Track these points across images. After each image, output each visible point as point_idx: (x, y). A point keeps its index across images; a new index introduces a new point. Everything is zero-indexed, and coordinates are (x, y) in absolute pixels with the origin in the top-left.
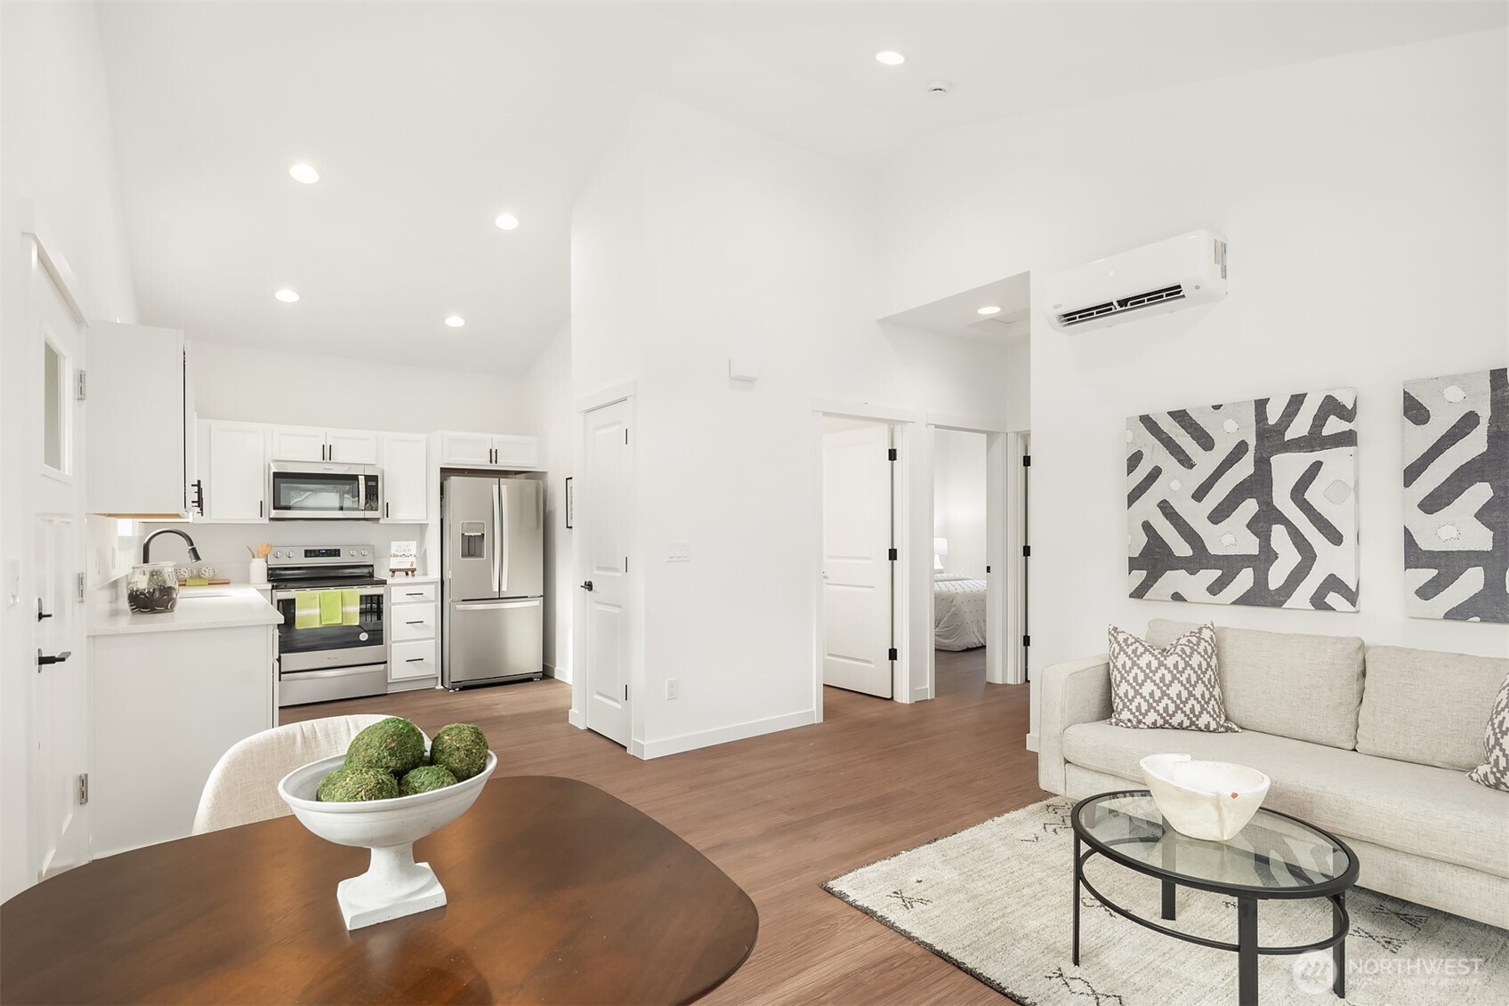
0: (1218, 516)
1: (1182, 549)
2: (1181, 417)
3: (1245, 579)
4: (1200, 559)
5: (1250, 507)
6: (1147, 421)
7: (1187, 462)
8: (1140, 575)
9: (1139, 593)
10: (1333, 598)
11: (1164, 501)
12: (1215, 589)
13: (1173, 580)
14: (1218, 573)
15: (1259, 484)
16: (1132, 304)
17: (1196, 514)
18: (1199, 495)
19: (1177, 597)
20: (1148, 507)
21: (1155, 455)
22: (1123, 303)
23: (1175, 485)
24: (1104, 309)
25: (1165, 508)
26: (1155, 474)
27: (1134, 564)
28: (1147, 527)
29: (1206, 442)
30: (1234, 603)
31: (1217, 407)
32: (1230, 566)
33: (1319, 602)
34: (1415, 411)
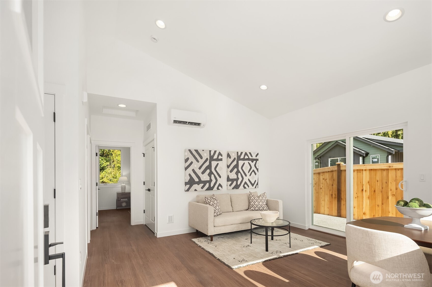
0: (203, 173)
1: (196, 180)
2: (196, 151)
3: (207, 185)
4: (200, 182)
5: (208, 171)
6: (190, 150)
7: (198, 161)
8: (188, 186)
9: (188, 190)
10: (220, 188)
11: (193, 169)
12: (202, 188)
13: (195, 186)
14: (203, 184)
15: (209, 167)
16: (190, 124)
17: (199, 172)
18: (200, 168)
19: (196, 190)
20: (190, 170)
21: (192, 159)
22: (189, 123)
23: (195, 166)
24: (185, 123)
25: (193, 171)
26: (192, 163)
27: (186, 184)
28: (190, 175)
29: (201, 158)
30: (205, 190)
31: (203, 150)
32: (205, 183)
33: (218, 189)
34: (229, 156)
